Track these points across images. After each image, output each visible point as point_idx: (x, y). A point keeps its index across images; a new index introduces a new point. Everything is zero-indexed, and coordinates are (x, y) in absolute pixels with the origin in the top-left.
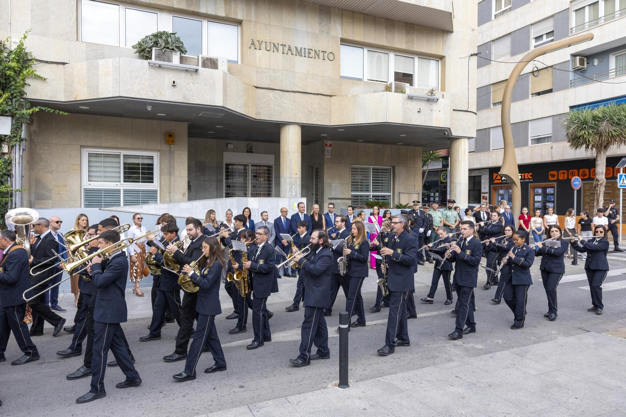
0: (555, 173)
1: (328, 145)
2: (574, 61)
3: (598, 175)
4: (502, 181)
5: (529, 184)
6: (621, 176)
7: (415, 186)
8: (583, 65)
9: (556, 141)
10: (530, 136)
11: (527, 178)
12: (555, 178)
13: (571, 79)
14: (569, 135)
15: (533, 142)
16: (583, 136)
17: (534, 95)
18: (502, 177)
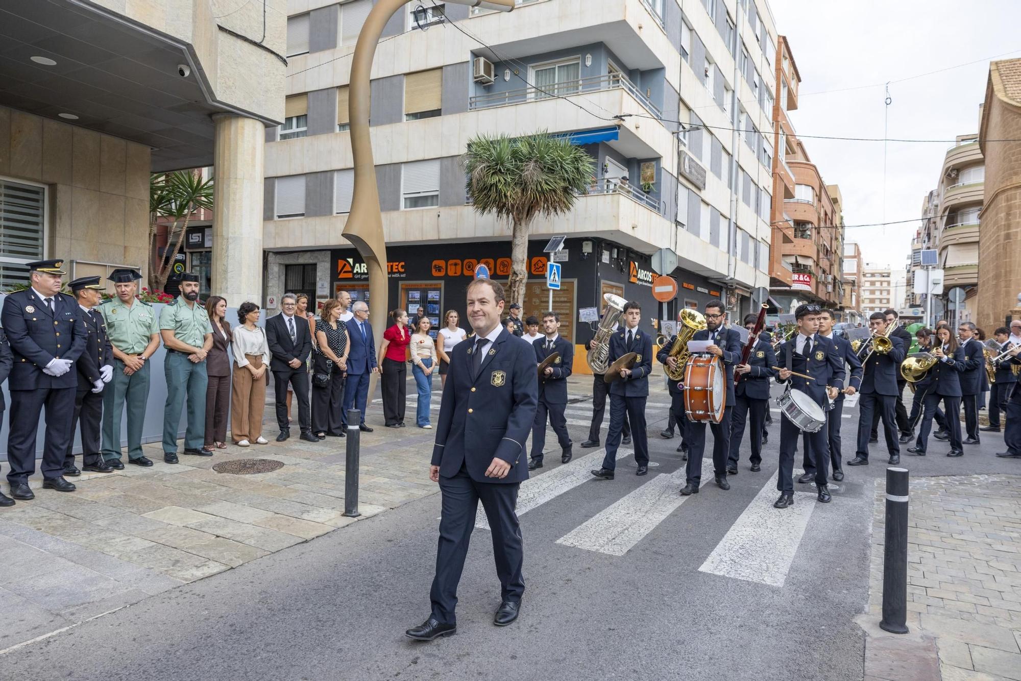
0: (441, 263)
2: (476, 65)
3: (516, 264)
4: (354, 274)
5: (400, 283)
6: (552, 266)
7: (126, 247)
8: (490, 76)
9: (447, 203)
10: (402, 192)
11: (397, 271)
12: (442, 274)
13: (470, 96)
14: (474, 180)
15: (408, 204)
16: (497, 186)
17: (410, 117)
18: (353, 268)
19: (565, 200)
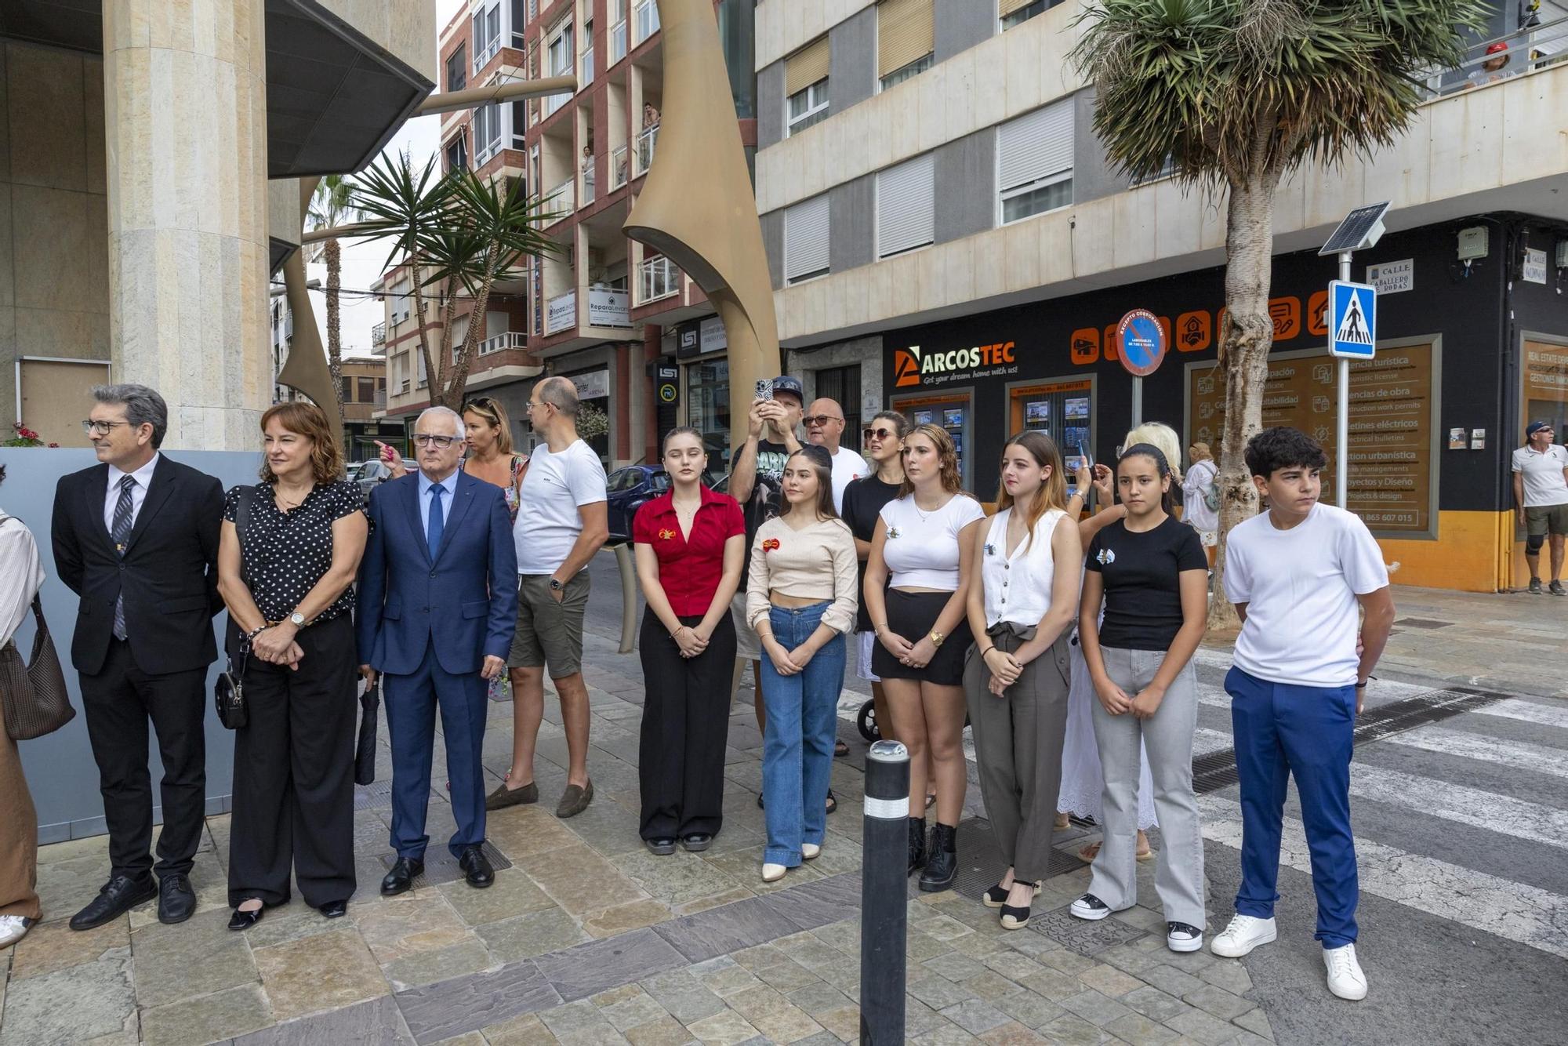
0: (1090, 334)
3: (1236, 300)
4: (923, 377)
5: (1008, 386)
10: (998, 188)
11: (1000, 361)
12: (1092, 359)
15: (1012, 210)
17: (1012, 21)
18: (920, 364)
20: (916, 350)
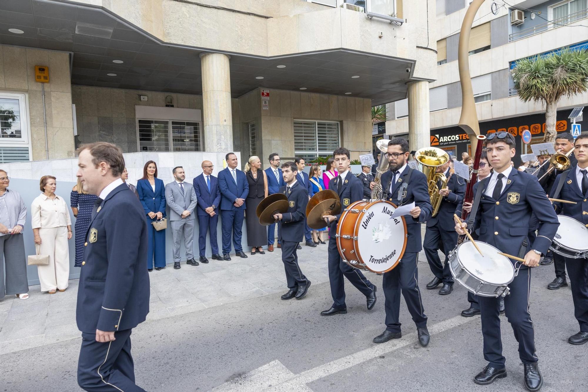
0: (493, 131)
1: (265, 94)
2: (512, 15)
3: (549, 127)
4: (440, 143)
5: (468, 145)
6: (575, 126)
7: (365, 143)
8: (521, 19)
9: (497, 97)
11: (465, 138)
13: (509, 34)
14: (521, 85)
16: (536, 86)
17: (471, 53)
18: (439, 139)
19: (583, 86)
20: (438, 136)
